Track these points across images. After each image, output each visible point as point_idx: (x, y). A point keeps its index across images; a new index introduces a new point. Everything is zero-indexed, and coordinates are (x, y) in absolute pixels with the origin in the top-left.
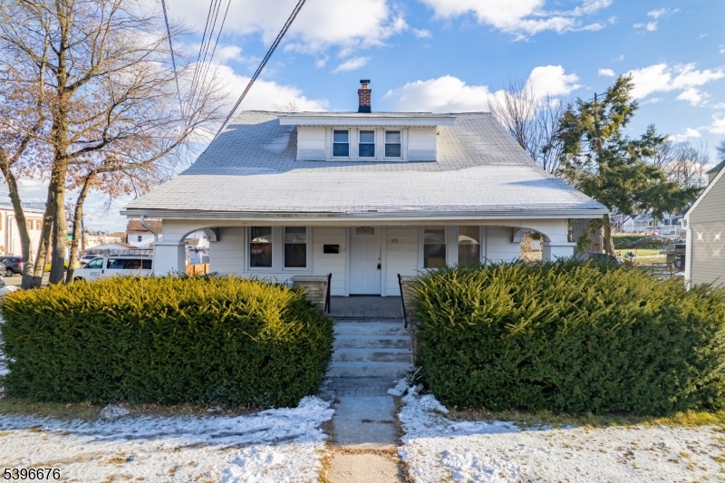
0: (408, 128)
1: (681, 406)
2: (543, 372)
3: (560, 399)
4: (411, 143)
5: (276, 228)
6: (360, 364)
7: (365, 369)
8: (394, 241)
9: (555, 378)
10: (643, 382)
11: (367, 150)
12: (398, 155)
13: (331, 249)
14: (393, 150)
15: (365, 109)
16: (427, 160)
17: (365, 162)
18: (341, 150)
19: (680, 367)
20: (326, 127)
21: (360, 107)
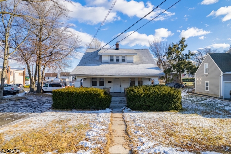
0: (127, 55)
1: (171, 109)
2: (148, 104)
3: (151, 108)
4: (127, 59)
5: (98, 78)
6: (116, 104)
7: (117, 105)
8: (124, 80)
9: (150, 104)
10: (165, 105)
11: (118, 60)
12: (125, 61)
13: (110, 82)
14: (123, 60)
16: (131, 62)
17: (117, 63)
18: (112, 60)
19: (171, 103)
20: (108, 55)
21: (116, 48)
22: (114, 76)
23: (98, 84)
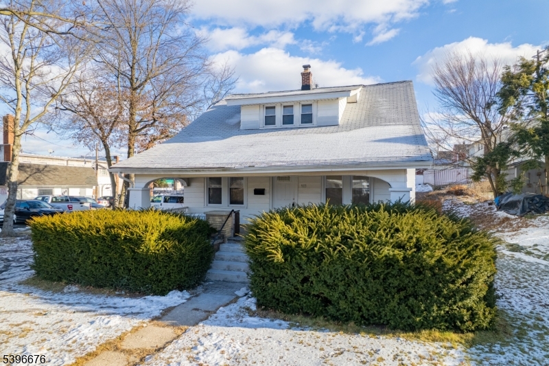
0: (317, 101)
3: (331, 309)
4: (319, 113)
5: (225, 178)
6: (238, 273)
7: (238, 277)
8: (304, 186)
10: (394, 303)
11: (288, 120)
12: (311, 122)
13: (260, 192)
14: (307, 119)
15: (306, 87)
16: (332, 123)
17: (286, 129)
18: (270, 120)
20: (260, 105)
21: (303, 86)
22: (235, 169)
23: (225, 197)
